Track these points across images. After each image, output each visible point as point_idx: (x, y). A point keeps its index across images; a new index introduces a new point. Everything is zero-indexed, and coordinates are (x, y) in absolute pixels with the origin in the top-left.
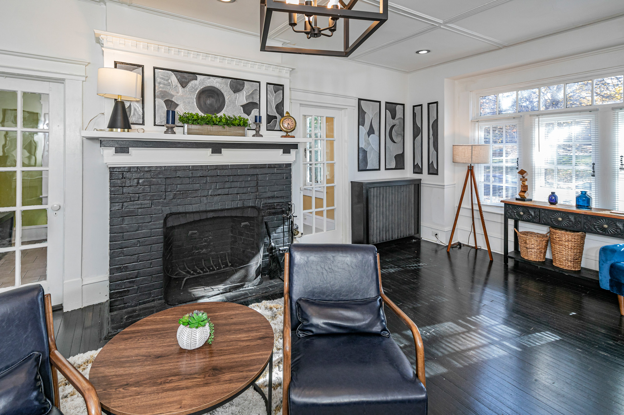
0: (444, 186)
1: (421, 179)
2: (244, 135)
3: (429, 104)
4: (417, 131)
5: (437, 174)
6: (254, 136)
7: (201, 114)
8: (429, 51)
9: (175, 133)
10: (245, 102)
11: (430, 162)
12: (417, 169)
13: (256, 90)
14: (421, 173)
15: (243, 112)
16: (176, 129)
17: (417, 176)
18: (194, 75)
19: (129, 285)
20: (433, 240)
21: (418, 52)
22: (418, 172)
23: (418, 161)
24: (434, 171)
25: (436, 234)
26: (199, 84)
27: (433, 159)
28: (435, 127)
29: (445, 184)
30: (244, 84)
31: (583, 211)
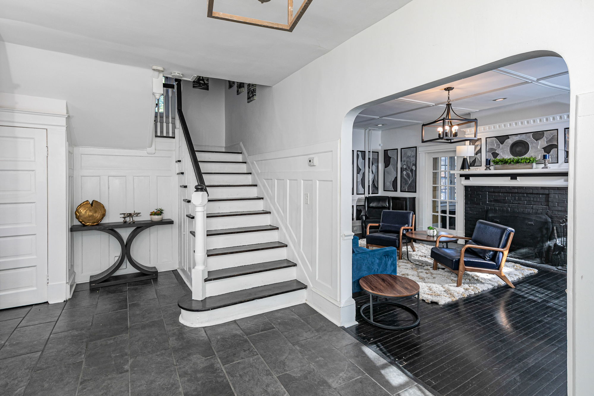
2: (532, 168)
6: (543, 168)
7: (511, 157)
9: (490, 169)
10: (546, 145)
13: (555, 135)
15: (544, 152)
16: (490, 168)
18: (507, 137)
26: (510, 141)
30: (544, 133)
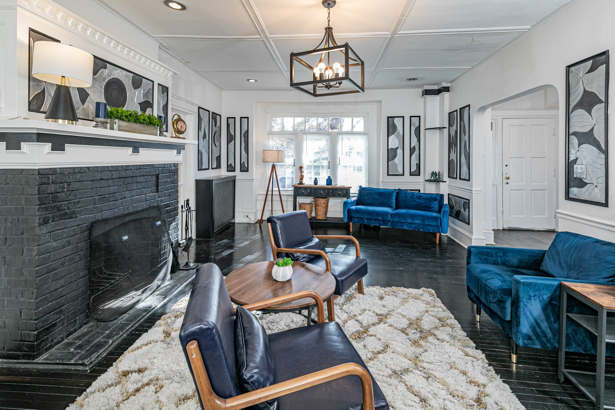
0: (253, 179)
1: (236, 176)
2: (157, 134)
3: (241, 118)
4: (231, 138)
5: (248, 171)
8: (256, 81)
10: (142, 100)
11: (242, 163)
12: (231, 168)
13: (150, 89)
14: (234, 171)
17: (231, 174)
18: (104, 63)
19: (57, 316)
20: (246, 220)
21: (248, 80)
22: (232, 170)
23: (231, 162)
24: (245, 169)
25: (247, 216)
26: (107, 74)
27: (244, 159)
28: (246, 136)
29: (254, 178)
30: (142, 80)
31: (329, 186)
